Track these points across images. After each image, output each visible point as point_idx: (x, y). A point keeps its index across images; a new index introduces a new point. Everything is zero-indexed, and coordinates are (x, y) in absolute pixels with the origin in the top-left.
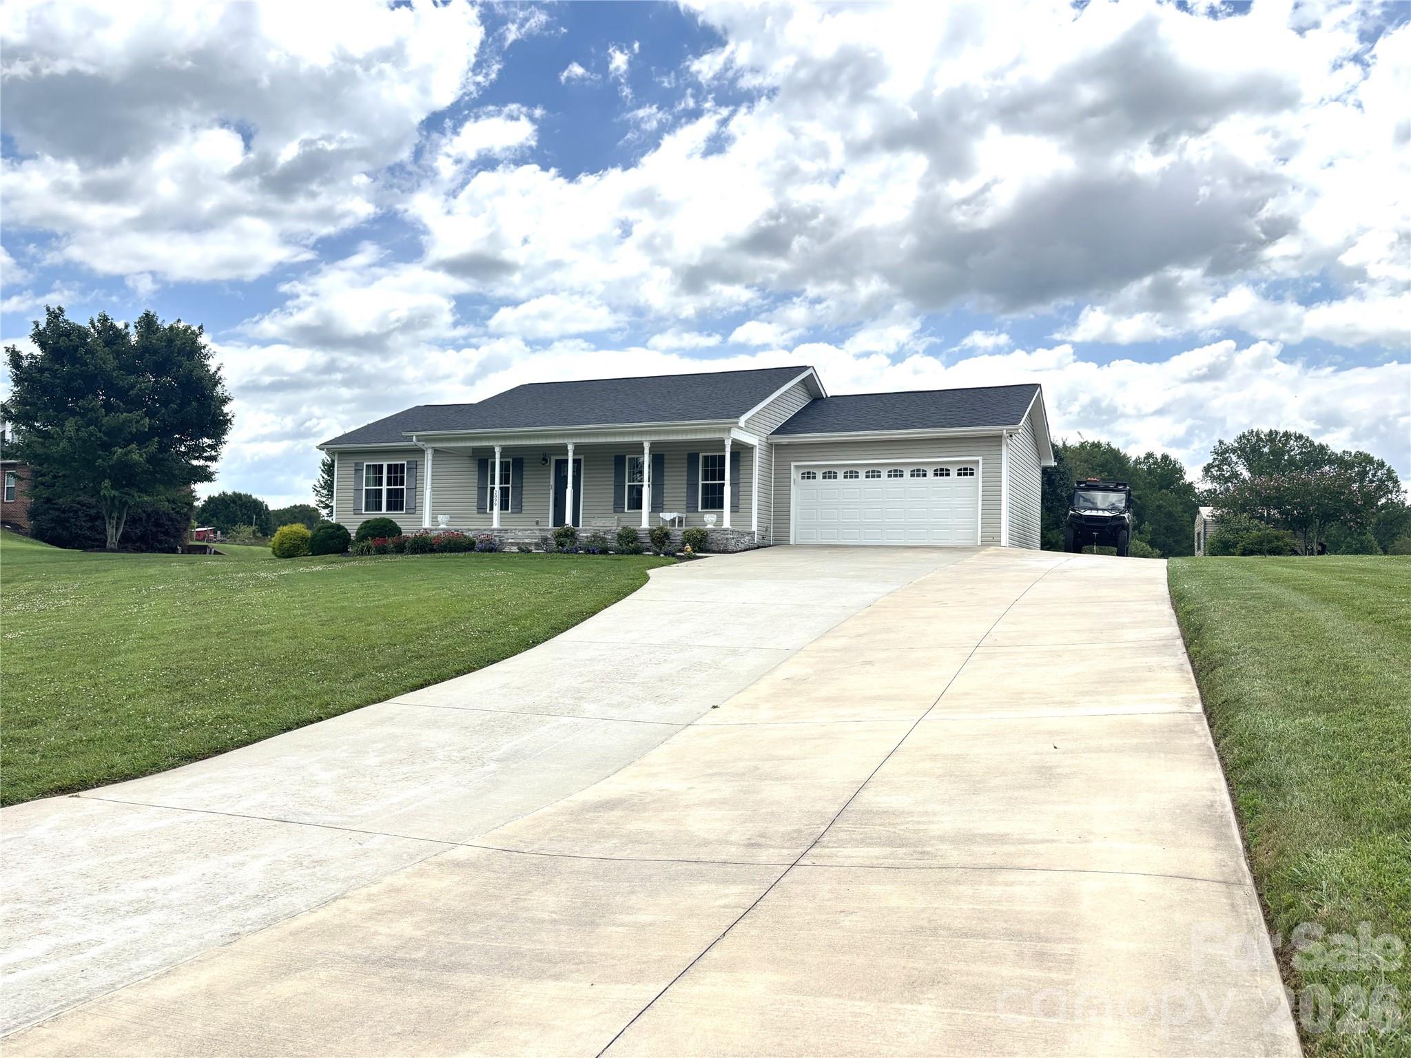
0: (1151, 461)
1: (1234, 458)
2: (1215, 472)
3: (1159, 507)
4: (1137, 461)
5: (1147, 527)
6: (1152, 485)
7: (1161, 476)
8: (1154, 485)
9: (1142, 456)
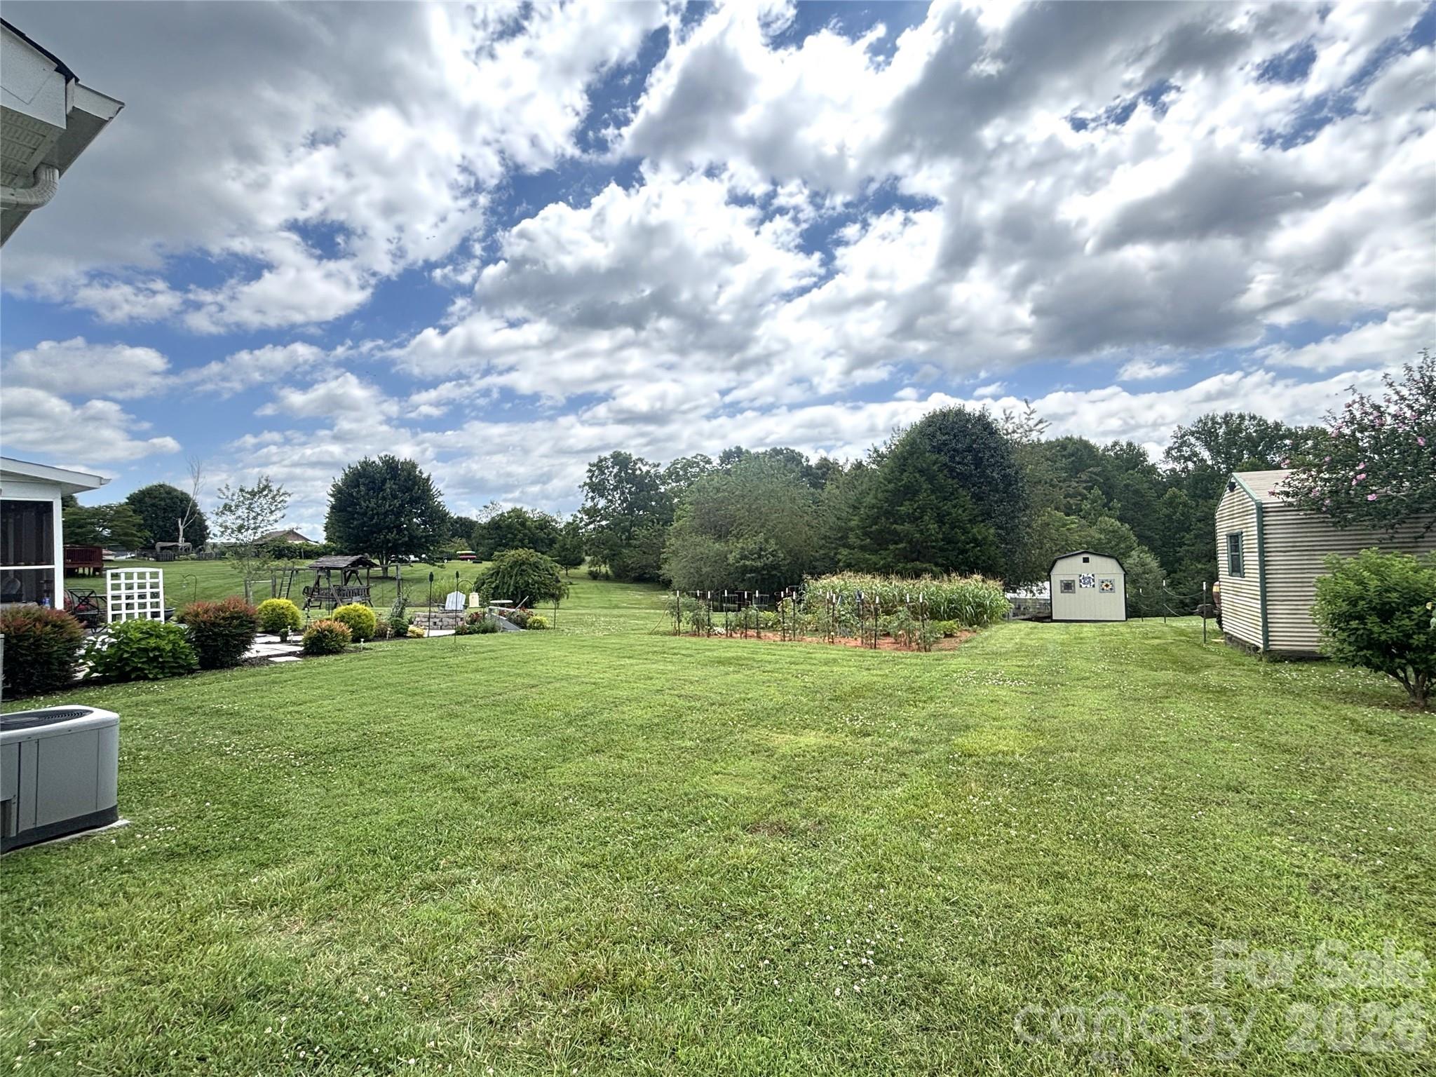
0: (1118, 448)
1: (1193, 440)
2: (1174, 452)
3: (1127, 486)
4: (1106, 449)
5: (1116, 504)
6: (1119, 468)
7: (1127, 460)
8: (1121, 467)
9: (1110, 444)
